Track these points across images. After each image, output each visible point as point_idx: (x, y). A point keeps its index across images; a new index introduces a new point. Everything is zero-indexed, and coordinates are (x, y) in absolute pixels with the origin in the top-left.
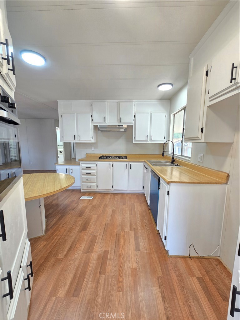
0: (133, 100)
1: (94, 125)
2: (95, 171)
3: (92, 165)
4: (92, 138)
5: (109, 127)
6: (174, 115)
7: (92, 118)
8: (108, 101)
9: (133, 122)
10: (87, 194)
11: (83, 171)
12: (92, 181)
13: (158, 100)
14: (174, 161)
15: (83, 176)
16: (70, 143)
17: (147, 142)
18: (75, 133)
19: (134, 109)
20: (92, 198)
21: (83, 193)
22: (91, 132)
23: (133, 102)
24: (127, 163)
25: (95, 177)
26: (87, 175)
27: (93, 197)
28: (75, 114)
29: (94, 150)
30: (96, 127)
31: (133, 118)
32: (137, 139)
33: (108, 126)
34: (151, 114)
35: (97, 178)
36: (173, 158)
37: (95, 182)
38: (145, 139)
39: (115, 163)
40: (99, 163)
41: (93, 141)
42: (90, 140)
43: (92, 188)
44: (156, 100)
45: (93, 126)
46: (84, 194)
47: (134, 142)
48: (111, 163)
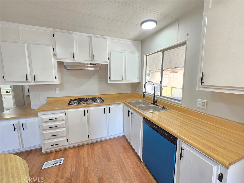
0: (107, 37)
1: (58, 62)
2: (63, 122)
3: (59, 115)
4: (56, 78)
5: (79, 65)
6: (147, 56)
7: (54, 52)
8: (76, 33)
9: (108, 61)
10: (52, 154)
11: (44, 125)
12: (60, 135)
13: (131, 40)
14: (156, 102)
15: (45, 132)
16: (22, 86)
17: (123, 82)
18: (27, 72)
19: (108, 47)
20: (62, 163)
21: (46, 154)
22: (54, 71)
23: (106, 38)
24: (105, 107)
25: (64, 129)
26: (51, 130)
27: (63, 159)
28: (25, 45)
29: (59, 92)
30: (61, 64)
31: (108, 56)
32: (112, 78)
33: (78, 63)
34: (125, 54)
35: (67, 130)
36: (154, 99)
37: (64, 136)
38: (120, 79)
39: (90, 109)
40: (68, 111)
41: (57, 82)
42: (53, 82)
43: (60, 145)
44: (130, 41)
45: (56, 63)
46: (48, 155)
47: (109, 82)
48: (86, 109)
